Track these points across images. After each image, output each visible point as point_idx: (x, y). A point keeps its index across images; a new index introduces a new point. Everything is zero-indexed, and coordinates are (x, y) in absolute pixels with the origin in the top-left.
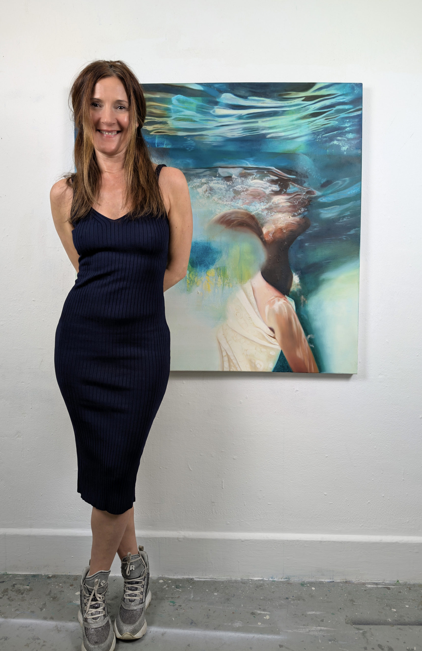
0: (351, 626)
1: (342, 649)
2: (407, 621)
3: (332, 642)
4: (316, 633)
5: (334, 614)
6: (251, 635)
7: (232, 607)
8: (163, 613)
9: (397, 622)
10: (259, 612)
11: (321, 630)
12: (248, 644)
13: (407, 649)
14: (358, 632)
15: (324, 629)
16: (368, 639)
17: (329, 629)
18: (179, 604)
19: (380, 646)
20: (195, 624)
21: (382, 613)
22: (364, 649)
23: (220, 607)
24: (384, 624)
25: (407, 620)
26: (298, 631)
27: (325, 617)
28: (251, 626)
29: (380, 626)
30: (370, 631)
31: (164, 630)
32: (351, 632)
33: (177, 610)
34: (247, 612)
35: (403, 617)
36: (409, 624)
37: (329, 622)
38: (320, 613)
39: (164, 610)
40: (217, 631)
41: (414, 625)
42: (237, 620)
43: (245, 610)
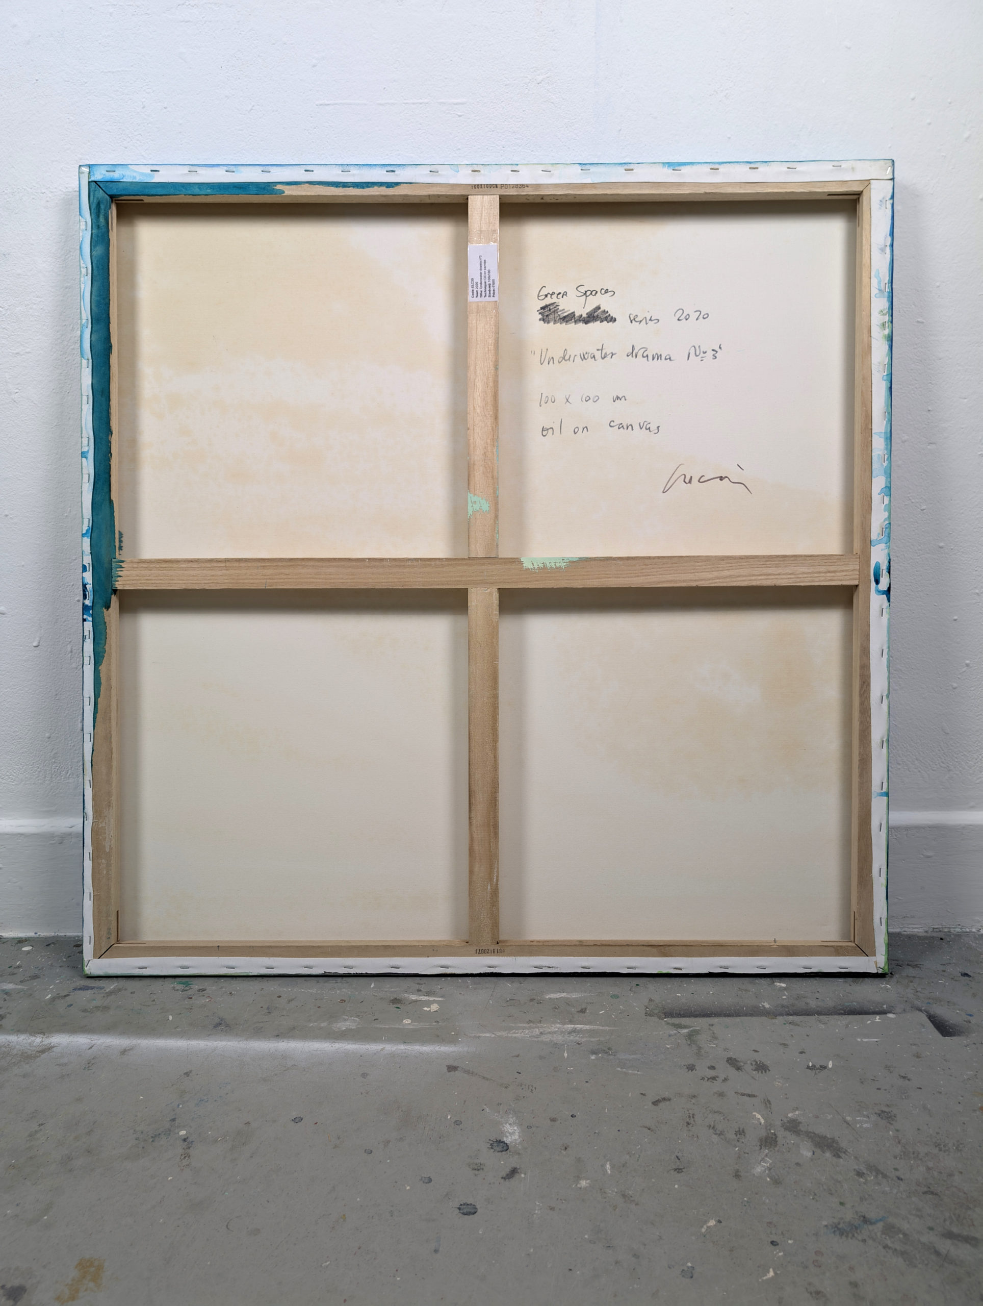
0: (658, 1019)
1: (624, 1070)
2: (815, 1006)
3: (600, 1055)
4: (561, 1038)
5: (618, 997)
6: (374, 1047)
7: (344, 990)
8: (149, 1006)
9: (786, 1009)
10: (414, 997)
11: (574, 1031)
12: (360, 1066)
13: (808, 1067)
14: (675, 1032)
15: (583, 1028)
16: (700, 1047)
17: (596, 1027)
18: (201, 988)
19: (732, 1062)
20: (226, 1027)
21: (746, 990)
22: (687, 1068)
23: (311, 991)
24: (752, 1015)
25: (813, 1004)
26: (510, 1035)
27: (592, 1003)
28: (381, 1026)
29: (738, 1019)
30: (709, 1029)
31: (134, 1041)
32: (657, 1033)
33: (188, 1000)
34: (382, 998)
35: (804, 998)
36: (819, 1013)
37: (600, 1013)
38: (580, 996)
39: (154, 1001)
40: (282, 1041)
41: (832, 1015)
42: (347, 1016)
43: (376, 994)
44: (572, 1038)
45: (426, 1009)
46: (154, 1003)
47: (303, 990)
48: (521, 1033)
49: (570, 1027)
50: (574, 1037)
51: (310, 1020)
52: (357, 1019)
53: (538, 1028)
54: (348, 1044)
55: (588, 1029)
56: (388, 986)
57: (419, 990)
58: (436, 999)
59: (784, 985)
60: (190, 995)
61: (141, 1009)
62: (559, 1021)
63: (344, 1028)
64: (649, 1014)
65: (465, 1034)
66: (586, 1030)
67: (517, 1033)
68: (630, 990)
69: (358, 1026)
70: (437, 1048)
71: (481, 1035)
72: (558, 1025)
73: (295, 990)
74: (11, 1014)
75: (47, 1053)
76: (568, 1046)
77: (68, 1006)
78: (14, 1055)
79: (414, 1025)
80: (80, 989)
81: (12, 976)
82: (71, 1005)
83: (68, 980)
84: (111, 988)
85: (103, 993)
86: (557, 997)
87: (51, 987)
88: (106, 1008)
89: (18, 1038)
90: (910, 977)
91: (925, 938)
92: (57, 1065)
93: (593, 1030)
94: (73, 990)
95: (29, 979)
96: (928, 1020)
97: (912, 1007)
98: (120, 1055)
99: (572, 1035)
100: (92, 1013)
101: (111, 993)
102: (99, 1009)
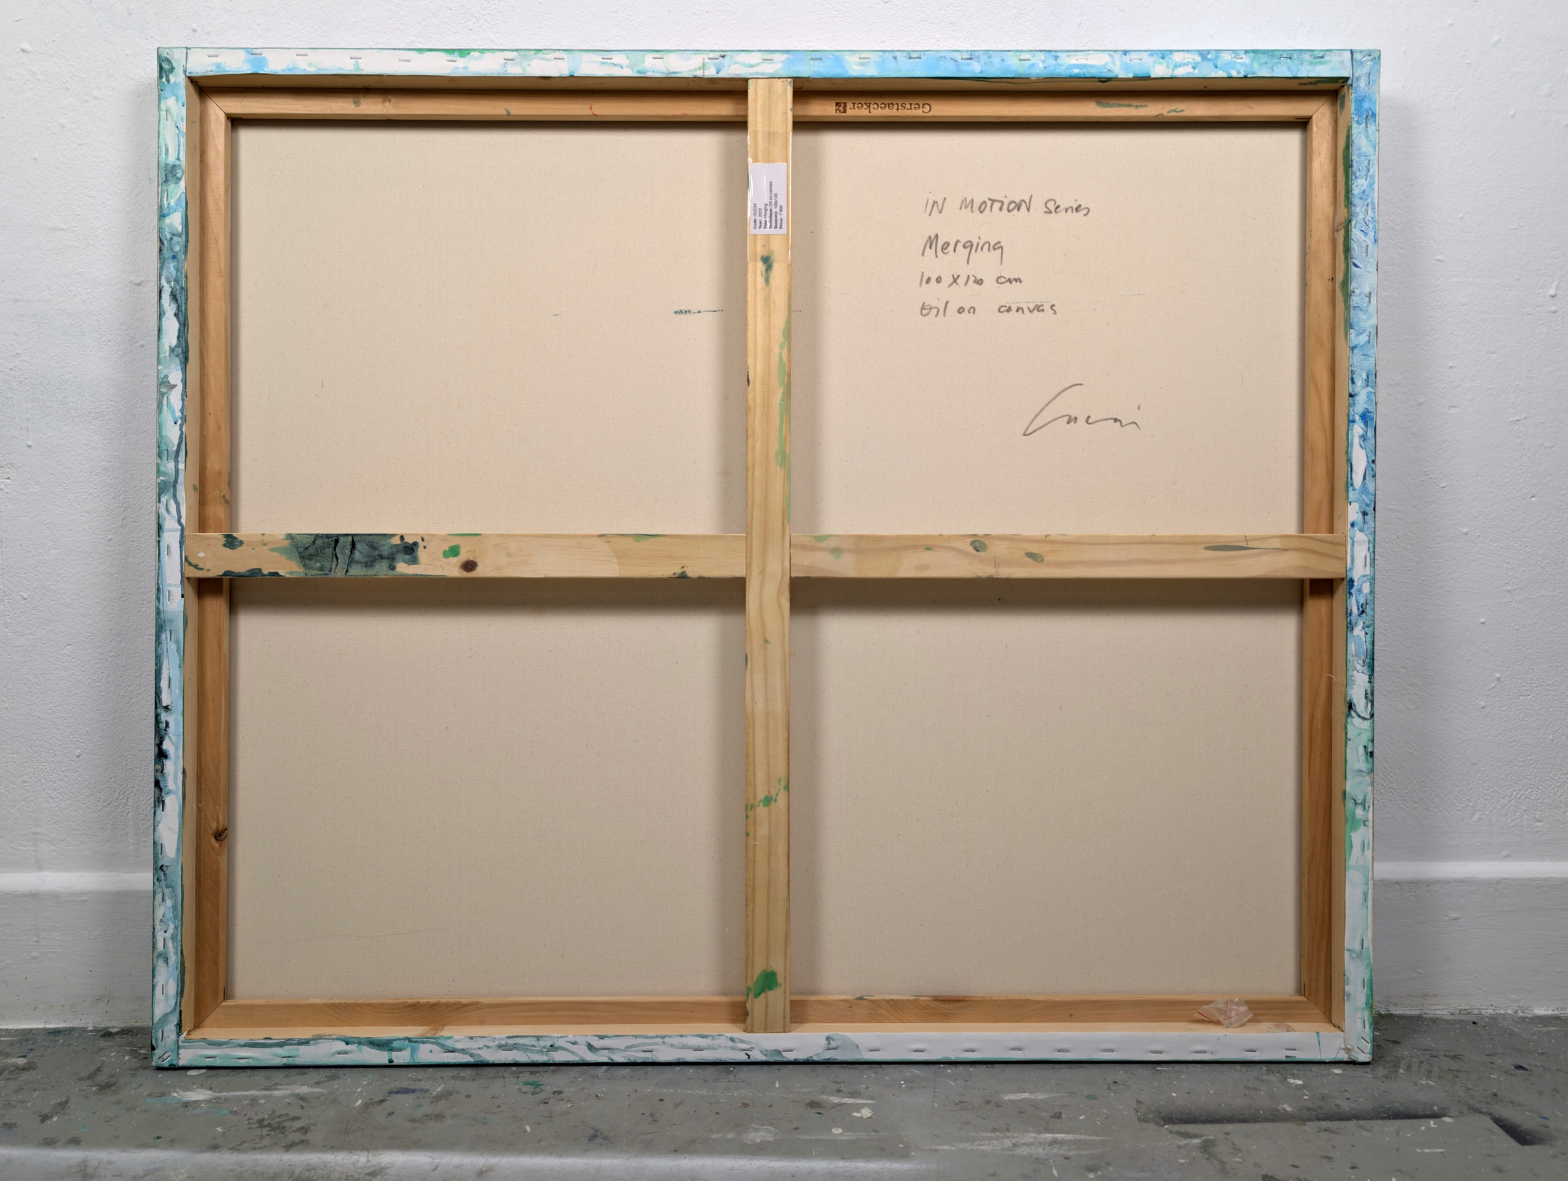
0: (1157, 1126)
2: (1348, 1109)
3: (1100, 1173)
5: (1096, 1098)
6: (806, 1164)
7: (743, 1091)
8: (495, 1113)
9: (1315, 1113)
10: (835, 1100)
11: (1056, 1141)
14: (1185, 1142)
15: (1067, 1138)
16: (1223, 1162)
17: (1082, 1137)
18: (556, 1089)
20: (605, 1139)
24: (1273, 1120)
26: (975, 1148)
27: (1065, 1106)
28: (806, 1137)
30: (1226, 1139)
31: (490, 1159)
32: (1161, 1144)
34: (794, 1101)
35: (1332, 1098)
37: (1081, 1118)
38: (1047, 1096)
39: (499, 1107)
40: (683, 1157)
41: (1373, 1119)
42: (757, 1124)
43: (786, 1096)
44: (1055, 1151)
45: (855, 1114)
46: (500, 1109)
47: (689, 1092)
48: (988, 1145)
49: (1049, 1136)
50: (1059, 1150)
51: (711, 1130)
52: (772, 1128)
53: (1008, 1138)
54: (771, 1160)
55: (1072, 1139)
56: (798, 1085)
57: (839, 1091)
58: (864, 1102)
59: (1300, 1082)
60: (545, 1098)
61: (485, 1118)
62: (1031, 1129)
63: (759, 1141)
64: (1143, 1120)
65: (917, 1147)
66: (1070, 1140)
67: (983, 1145)
68: (1108, 1088)
69: (777, 1138)
70: (887, 1165)
71: (938, 1147)
72: (1032, 1135)
73: (679, 1091)
76: (1054, 1161)
77: (389, 1114)
79: (847, 1135)
80: (397, 1092)
81: (302, 1076)
82: (392, 1113)
83: (378, 1081)
84: (438, 1090)
85: (430, 1097)
86: (1019, 1098)
87: (358, 1090)
88: (439, 1117)
89: (336, 1156)
90: (1454, 1070)
91: (1454, 1022)
93: (1080, 1140)
94: (390, 1093)
95: (326, 1079)
96: (1495, 1124)
97: (1470, 1109)
98: (478, 1178)
99: (1055, 1147)
100: (423, 1123)
101: (438, 1098)
102: (431, 1119)
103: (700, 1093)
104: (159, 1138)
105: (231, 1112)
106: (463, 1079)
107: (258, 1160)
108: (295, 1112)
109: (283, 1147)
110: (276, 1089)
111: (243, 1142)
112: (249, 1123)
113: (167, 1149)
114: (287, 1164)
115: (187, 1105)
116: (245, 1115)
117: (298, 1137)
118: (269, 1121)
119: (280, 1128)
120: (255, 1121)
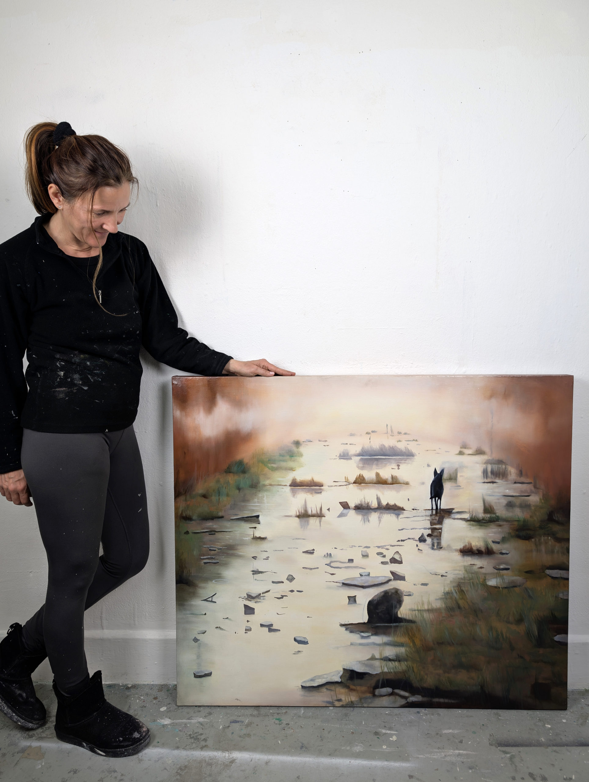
0: (496, 748)
1: (485, 779)
2: (565, 741)
3: (473, 770)
4: (454, 759)
5: (475, 733)
8: (267, 734)
9: (552, 742)
13: (564, 779)
14: (504, 756)
16: (516, 766)
18: (287, 722)
19: (531, 775)
20: (306, 748)
21: (533, 730)
22: (512, 778)
24: (536, 746)
25: (564, 739)
27: (464, 737)
28: (374, 750)
29: (532, 749)
30: (519, 755)
32: (496, 757)
33: (283, 730)
34: (369, 731)
35: (560, 735)
36: (567, 745)
38: (458, 732)
39: (268, 731)
40: (333, 758)
41: (572, 746)
42: (357, 743)
43: (366, 729)
44: (459, 759)
45: (391, 739)
46: (269, 732)
47: (333, 725)
48: (436, 755)
49: (457, 752)
50: (460, 758)
51: (341, 745)
52: (362, 745)
53: (443, 752)
54: (362, 761)
55: (465, 753)
56: (371, 723)
57: (385, 727)
58: (394, 732)
59: (549, 726)
60: (284, 727)
61: (264, 736)
62: (451, 748)
63: (358, 751)
64: (491, 745)
65: (412, 755)
66: (464, 754)
67: (434, 755)
68: (480, 728)
69: (364, 749)
70: (401, 764)
71: (419, 756)
72: (452, 751)
73: (329, 725)
74: (208, 738)
75: (234, 763)
76: (458, 764)
77: (232, 733)
78: (220, 764)
79: (388, 749)
80: (233, 722)
81: (199, 713)
82: (233, 733)
83: (226, 716)
84: (247, 721)
85: (244, 725)
86: (448, 732)
87: (220, 721)
88: (249, 735)
89: (218, 753)
92: (241, 771)
93: (468, 754)
94: (230, 722)
95: (208, 715)
98: (266, 765)
99: (459, 757)
100: (244, 738)
101: (248, 725)
102: (246, 736)
103: (337, 726)
104: (158, 742)
105: (179, 730)
106: (254, 716)
107: (193, 754)
108: (201, 731)
109: (200, 748)
110: (192, 719)
111: (186, 745)
112: (186, 736)
113: (162, 748)
114: (203, 756)
115: (164, 726)
116: (184, 732)
117: (203, 743)
118: (193, 735)
119: (197, 739)
120: (188, 735)
